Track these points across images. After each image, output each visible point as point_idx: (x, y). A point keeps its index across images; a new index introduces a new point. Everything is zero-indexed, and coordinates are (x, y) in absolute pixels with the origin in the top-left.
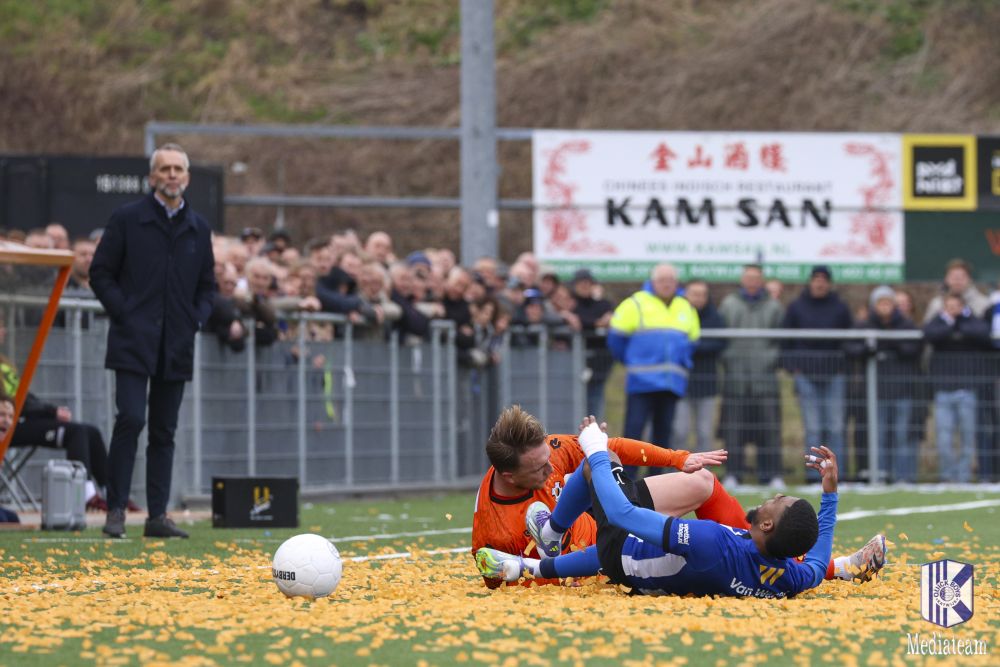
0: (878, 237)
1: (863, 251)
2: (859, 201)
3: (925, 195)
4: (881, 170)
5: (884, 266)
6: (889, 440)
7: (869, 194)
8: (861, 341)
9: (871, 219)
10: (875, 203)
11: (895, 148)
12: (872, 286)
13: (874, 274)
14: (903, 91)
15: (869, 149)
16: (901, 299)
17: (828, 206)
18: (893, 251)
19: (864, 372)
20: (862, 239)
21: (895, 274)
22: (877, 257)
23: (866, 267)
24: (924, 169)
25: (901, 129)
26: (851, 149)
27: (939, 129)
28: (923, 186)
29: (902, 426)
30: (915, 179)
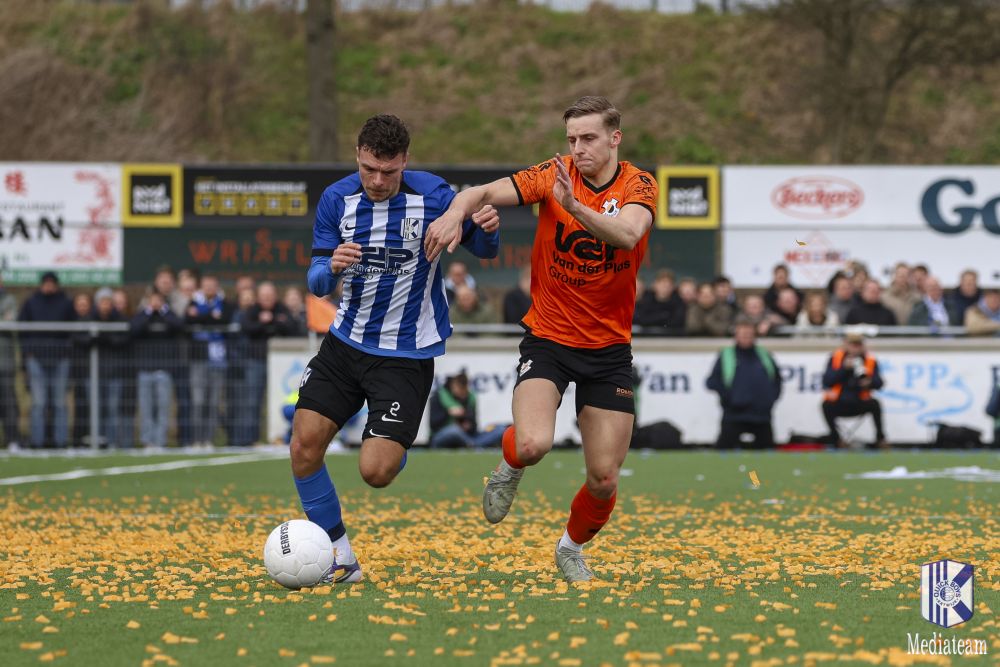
0: (101, 247)
1: (89, 259)
2: (85, 218)
3: (140, 213)
4: (105, 193)
5: (106, 272)
6: (104, 413)
7: (94, 213)
8: (85, 333)
9: (95, 233)
10: (100, 219)
11: (116, 175)
12: (96, 288)
13: (97, 278)
14: (124, 129)
15: (94, 177)
16: (119, 299)
17: (60, 222)
18: (114, 259)
19: (87, 357)
20: (88, 249)
21: (115, 278)
22: (101, 263)
23: (91, 273)
24: (139, 193)
25: (122, 159)
26: (80, 177)
27: (151, 160)
28: (138, 206)
29: (114, 402)
30: (132, 200)
